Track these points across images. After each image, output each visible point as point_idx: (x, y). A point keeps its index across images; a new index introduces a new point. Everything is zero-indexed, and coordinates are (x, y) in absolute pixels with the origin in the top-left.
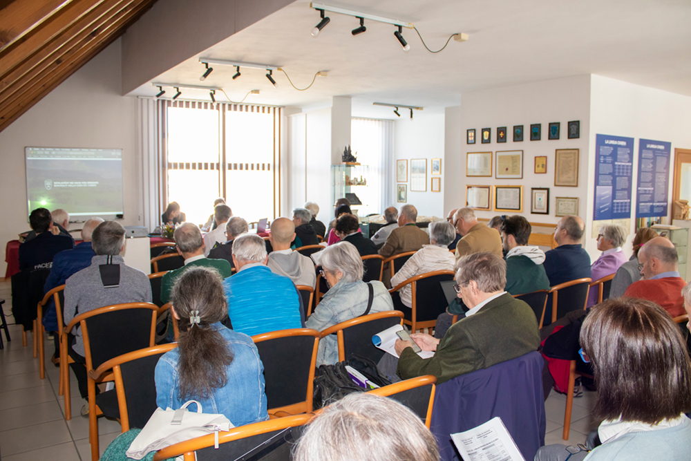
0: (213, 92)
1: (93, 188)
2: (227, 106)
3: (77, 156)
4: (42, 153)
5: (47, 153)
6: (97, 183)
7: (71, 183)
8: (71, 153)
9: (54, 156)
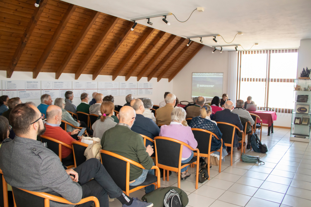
0: (236, 47)
1: (212, 88)
2: (272, 51)
3: (207, 76)
4: (197, 74)
5: (198, 74)
6: (214, 86)
7: (205, 85)
8: (206, 74)
9: (200, 76)
